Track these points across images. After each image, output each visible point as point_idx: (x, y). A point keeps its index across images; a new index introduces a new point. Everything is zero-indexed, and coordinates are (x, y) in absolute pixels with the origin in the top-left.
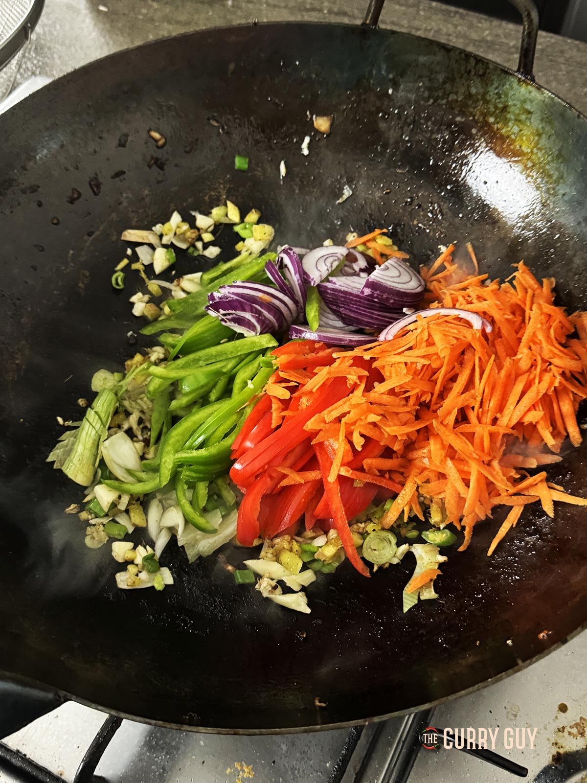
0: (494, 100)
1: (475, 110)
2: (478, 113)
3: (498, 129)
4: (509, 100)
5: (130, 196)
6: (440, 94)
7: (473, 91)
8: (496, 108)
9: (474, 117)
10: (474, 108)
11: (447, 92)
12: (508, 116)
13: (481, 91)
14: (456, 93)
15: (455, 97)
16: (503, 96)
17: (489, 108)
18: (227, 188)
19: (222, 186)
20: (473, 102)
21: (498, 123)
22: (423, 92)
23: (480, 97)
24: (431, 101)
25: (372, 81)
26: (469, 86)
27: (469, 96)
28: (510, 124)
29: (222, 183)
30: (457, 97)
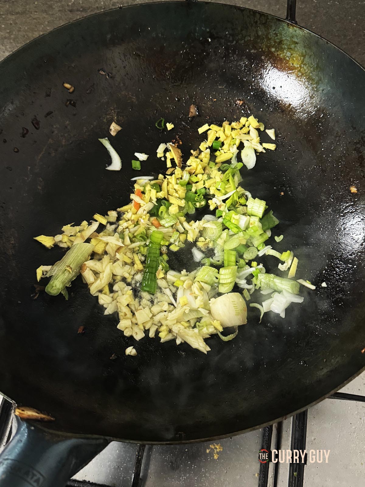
0: (273, 38)
1: (262, 45)
2: (264, 46)
3: (278, 55)
4: (283, 37)
5: (58, 126)
6: (240, 38)
7: (260, 33)
8: (275, 42)
9: (262, 49)
10: (261, 44)
11: (244, 36)
12: (283, 46)
13: (265, 33)
14: (250, 36)
15: (249, 38)
16: (278, 35)
17: (271, 42)
18: (117, 112)
19: (113, 111)
20: (261, 40)
21: (278, 51)
22: (229, 37)
23: (264, 36)
24: (235, 42)
25: (196, 34)
26: (257, 31)
27: (258, 37)
28: (285, 51)
29: (113, 110)
30: (251, 38)
